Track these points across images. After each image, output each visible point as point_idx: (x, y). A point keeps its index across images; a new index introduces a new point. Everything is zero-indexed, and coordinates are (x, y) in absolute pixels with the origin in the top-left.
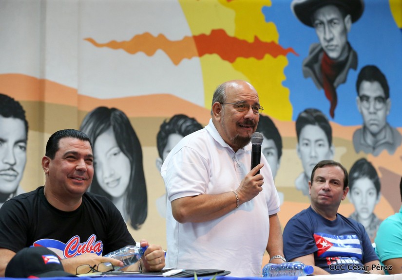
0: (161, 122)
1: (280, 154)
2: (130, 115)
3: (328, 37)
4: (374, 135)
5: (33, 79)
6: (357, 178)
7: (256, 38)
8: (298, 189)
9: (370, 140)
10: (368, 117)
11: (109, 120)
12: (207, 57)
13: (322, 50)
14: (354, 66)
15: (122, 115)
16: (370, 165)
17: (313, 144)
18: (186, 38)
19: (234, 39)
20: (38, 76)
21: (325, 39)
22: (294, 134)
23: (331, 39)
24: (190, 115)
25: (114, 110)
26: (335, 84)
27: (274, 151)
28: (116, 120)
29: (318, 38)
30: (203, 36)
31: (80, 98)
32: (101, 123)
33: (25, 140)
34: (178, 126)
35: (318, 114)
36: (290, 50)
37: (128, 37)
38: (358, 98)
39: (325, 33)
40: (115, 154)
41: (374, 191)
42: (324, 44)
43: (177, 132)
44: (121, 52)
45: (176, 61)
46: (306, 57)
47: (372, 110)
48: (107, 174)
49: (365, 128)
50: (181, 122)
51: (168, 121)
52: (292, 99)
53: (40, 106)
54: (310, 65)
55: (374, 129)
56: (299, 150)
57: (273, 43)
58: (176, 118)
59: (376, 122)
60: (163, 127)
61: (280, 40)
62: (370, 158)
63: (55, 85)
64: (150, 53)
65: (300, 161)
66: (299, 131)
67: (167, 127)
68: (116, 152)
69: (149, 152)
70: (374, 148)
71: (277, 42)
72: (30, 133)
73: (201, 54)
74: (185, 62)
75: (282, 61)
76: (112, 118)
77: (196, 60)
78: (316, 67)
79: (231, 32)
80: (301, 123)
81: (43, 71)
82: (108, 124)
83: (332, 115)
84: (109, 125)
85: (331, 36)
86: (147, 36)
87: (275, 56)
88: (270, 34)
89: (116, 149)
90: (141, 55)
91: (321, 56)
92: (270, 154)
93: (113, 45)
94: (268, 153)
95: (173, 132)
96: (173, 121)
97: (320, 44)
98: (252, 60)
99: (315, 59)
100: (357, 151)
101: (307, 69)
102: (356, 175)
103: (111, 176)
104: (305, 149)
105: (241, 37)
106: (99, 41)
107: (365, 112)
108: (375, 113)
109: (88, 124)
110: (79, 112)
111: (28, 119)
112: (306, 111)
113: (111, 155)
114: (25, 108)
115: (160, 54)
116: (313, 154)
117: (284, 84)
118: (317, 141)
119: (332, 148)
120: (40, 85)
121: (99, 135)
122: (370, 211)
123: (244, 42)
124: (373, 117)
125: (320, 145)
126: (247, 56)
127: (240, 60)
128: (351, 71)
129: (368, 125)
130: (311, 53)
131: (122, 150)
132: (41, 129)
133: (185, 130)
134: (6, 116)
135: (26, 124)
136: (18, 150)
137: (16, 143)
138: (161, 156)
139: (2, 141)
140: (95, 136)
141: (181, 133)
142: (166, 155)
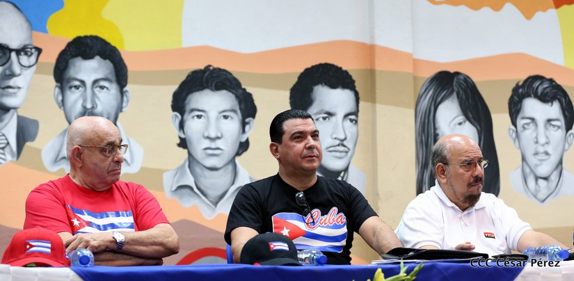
0: (514, 85)
2: (476, 78)
5: (363, 45)
11: (452, 85)
12: (565, 8)
15: (467, 80)
20: (368, 41)
25: (457, 74)
28: (460, 85)
31: (416, 63)
32: (443, 90)
33: (356, 113)
34: (533, 88)
40: (460, 124)
43: (532, 95)
44: (463, 9)
45: (529, 15)
50: (537, 84)
51: (520, 84)
53: (371, 74)
58: (530, 80)
60: (515, 90)
63: (387, 50)
64: (497, 7)
67: (520, 90)
68: (461, 121)
72: (361, 104)
73: (558, 5)
74: (539, 15)
76: (454, 83)
77: (552, 12)
81: (372, 36)
82: (451, 89)
84: (451, 93)
89: (461, 118)
90: (487, 11)
95: (529, 96)
96: (528, 83)
109: (427, 91)
110: (415, 79)
111: (357, 89)
113: (455, 125)
114: (354, 78)
115: (509, 8)
120: (370, 51)
121: (440, 103)
131: (468, 118)
132: (373, 100)
133: (542, 93)
134: (333, 86)
135: (357, 94)
136: (348, 123)
137: (346, 116)
138: (514, 124)
139: (330, 114)
140: (435, 104)
141: (537, 97)
142: (520, 122)
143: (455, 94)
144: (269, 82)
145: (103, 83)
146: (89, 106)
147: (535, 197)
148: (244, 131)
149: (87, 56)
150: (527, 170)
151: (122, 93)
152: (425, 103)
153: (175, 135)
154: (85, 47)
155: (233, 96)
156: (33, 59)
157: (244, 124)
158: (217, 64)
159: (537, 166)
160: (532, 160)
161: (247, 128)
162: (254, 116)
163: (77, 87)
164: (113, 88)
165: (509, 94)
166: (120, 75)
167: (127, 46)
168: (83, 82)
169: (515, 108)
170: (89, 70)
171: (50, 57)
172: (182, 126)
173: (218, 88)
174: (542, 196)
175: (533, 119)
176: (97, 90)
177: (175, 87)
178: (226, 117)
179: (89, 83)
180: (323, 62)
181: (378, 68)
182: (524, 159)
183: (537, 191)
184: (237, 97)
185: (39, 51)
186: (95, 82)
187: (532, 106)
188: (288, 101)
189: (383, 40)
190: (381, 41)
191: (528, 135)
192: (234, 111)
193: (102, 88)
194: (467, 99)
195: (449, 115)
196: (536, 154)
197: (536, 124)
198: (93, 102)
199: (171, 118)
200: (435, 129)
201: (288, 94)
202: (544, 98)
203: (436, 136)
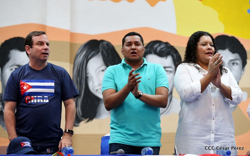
1: (244, 64)
11: (98, 48)
15: (109, 44)
24: (164, 41)
25: (102, 41)
28: (103, 47)
32: (92, 50)
34: (154, 48)
40: (103, 71)
43: (153, 53)
48: (96, 84)
50: (156, 46)
58: (152, 43)
68: (103, 69)
76: (100, 47)
82: (98, 50)
84: (99, 52)
89: (104, 67)
90: (124, 2)
92: (235, 64)
94: (233, 64)
96: (150, 45)
103: (100, 85)
109: (82, 52)
113: (99, 71)
117: (249, 11)
121: (90, 58)
133: (160, 51)
134: (22, 50)
139: (19, 66)
140: (87, 59)
141: (156, 53)
143: (100, 53)
152: (80, 59)
180: (16, 36)
194: (108, 56)
195: (96, 65)
200: (86, 74)
202: (161, 54)
203: (87, 78)
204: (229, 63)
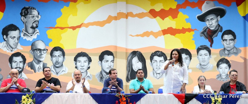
1: (191, 59)
3: (210, 24)
4: (228, 51)
6: (221, 64)
7: (183, 28)
8: (197, 68)
9: (226, 52)
10: (226, 46)
11: (136, 54)
12: (166, 35)
13: (208, 28)
14: (221, 31)
16: (226, 60)
17: (203, 55)
18: (159, 31)
19: (175, 29)
21: (209, 24)
22: (196, 53)
23: (212, 24)
25: (137, 51)
26: (213, 37)
27: (189, 58)
28: (138, 54)
29: (207, 25)
30: (165, 30)
31: (127, 49)
32: (134, 55)
33: (113, 61)
35: (205, 46)
36: (196, 29)
37: (142, 33)
38: (222, 40)
39: (209, 23)
41: (228, 68)
42: (208, 26)
44: (140, 37)
45: (156, 37)
46: (202, 31)
47: (228, 43)
48: (135, 67)
49: (225, 49)
50: (157, 53)
52: (195, 43)
53: (116, 52)
54: (203, 33)
55: (229, 49)
56: (198, 57)
57: (189, 28)
59: (229, 47)
60: (152, 54)
61: (191, 27)
62: (226, 58)
63: (119, 47)
64: (148, 36)
65: (198, 60)
66: (198, 52)
69: (148, 61)
70: (228, 55)
71: (190, 28)
72: (115, 59)
73: (164, 34)
74: (159, 37)
75: (192, 33)
77: (163, 36)
78: (205, 33)
79: (174, 28)
80: (198, 50)
83: (211, 46)
84: (136, 56)
85: (212, 23)
86: (147, 32)
87: (190, 32)
88: (188, 26)
89: (138, 61)
90: (145, 37)
91: (207, 30)
93: (137, 36)
94: (187, 59)
95: (155, 56)
96: (155, 53)
97: (207, 26)
98: (181, 34)
99: (205, 31)
100: (221, 56)
101: (202, 34)
102: (220, 63)
103: (137, 67)
104: (200, 57)
105: (177, 28)
106: (133, 35)
107: (225, 44)
108: (229, 44)
109: (130, 55)
111: (114, 55)
112: (201, 46)
115: (151, 36)
116: (203, 58)
117: (193, 39)
118: (205, 54)
119: (211, 56)
120: (116, 47)
121: (133, 58)
122: (226, 73)
123: (179, 29)
124: (228, 45)
125: (206, 55)
126: (179, 33)
127: (177, 35)
128: (220, 33)
129: (226, 48)
130: (203, 29)
131: (140, 61)
132: (116, 58)
134: (109, 55)
135: (114, 57)
136: (112, 63)
137: (111, 61)
138: (151, 62)
139: (108, 61)
141: (157, 55)
142: (153, 61)
144: (94, 55)
145: (60, 56)
146: (57, 60)
147: (156, 78)
148: (89, 65)
149: (57, 51)
150: (154, 72)
151: (64, 58)
152: (129, 58)
153: (74, 66)
154: (56, 49)
155: (87, 58)
156: (46, 51)
157: (89, 63)
158: (84, 51)
159: (157, 71)
160: (156, 70)
161: (90, 64)
162: (91, 62)
163: (55, 57)
164: (62, 57)
165: (150, 55)
166: (64, 54)
167: (65, 48)
168: (56, 56)
169: (152, 58)
170: (57, 53)
171: (49, 51)
172: (76, 64)
173: (84, 56)
174: (158, 78)
175: (156, 61)
176: (59, 57)
177: (75, 56)
178: (85, 62)
179: (57, 56)
180: (106, 50)
181: (117, 51)
182: (153, 69)
183: (157, 76)
184: (88, 58)
185: (47, 50)
186: (58, 56)
187: (156, 58)
188: (98, 58)
189: (119, 45)
190: (118, 45)
191: (155, 64)
192: (87, 61)
193: (60, 57)
194: (140, 57)
195: (135, 60)
196: (157, 68)
197: (157, 62)
198: (58, 59)
199: (74, 62)
200: (132, 63)
201: (98, 57)
202: (159, 56)
203: (132, 65)
204: (185, 59)
